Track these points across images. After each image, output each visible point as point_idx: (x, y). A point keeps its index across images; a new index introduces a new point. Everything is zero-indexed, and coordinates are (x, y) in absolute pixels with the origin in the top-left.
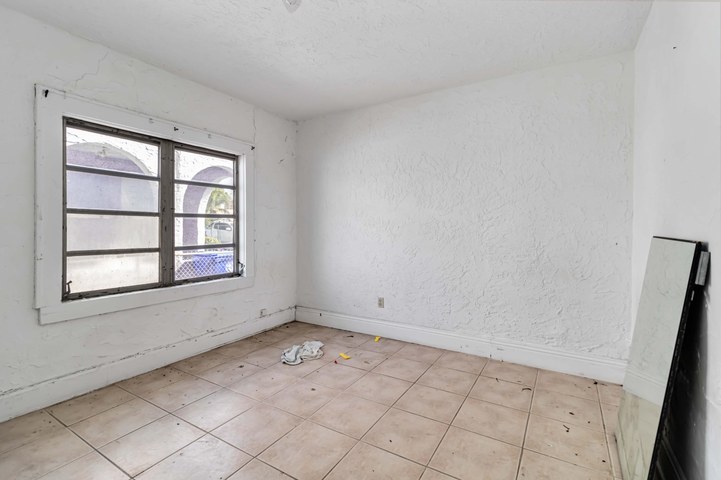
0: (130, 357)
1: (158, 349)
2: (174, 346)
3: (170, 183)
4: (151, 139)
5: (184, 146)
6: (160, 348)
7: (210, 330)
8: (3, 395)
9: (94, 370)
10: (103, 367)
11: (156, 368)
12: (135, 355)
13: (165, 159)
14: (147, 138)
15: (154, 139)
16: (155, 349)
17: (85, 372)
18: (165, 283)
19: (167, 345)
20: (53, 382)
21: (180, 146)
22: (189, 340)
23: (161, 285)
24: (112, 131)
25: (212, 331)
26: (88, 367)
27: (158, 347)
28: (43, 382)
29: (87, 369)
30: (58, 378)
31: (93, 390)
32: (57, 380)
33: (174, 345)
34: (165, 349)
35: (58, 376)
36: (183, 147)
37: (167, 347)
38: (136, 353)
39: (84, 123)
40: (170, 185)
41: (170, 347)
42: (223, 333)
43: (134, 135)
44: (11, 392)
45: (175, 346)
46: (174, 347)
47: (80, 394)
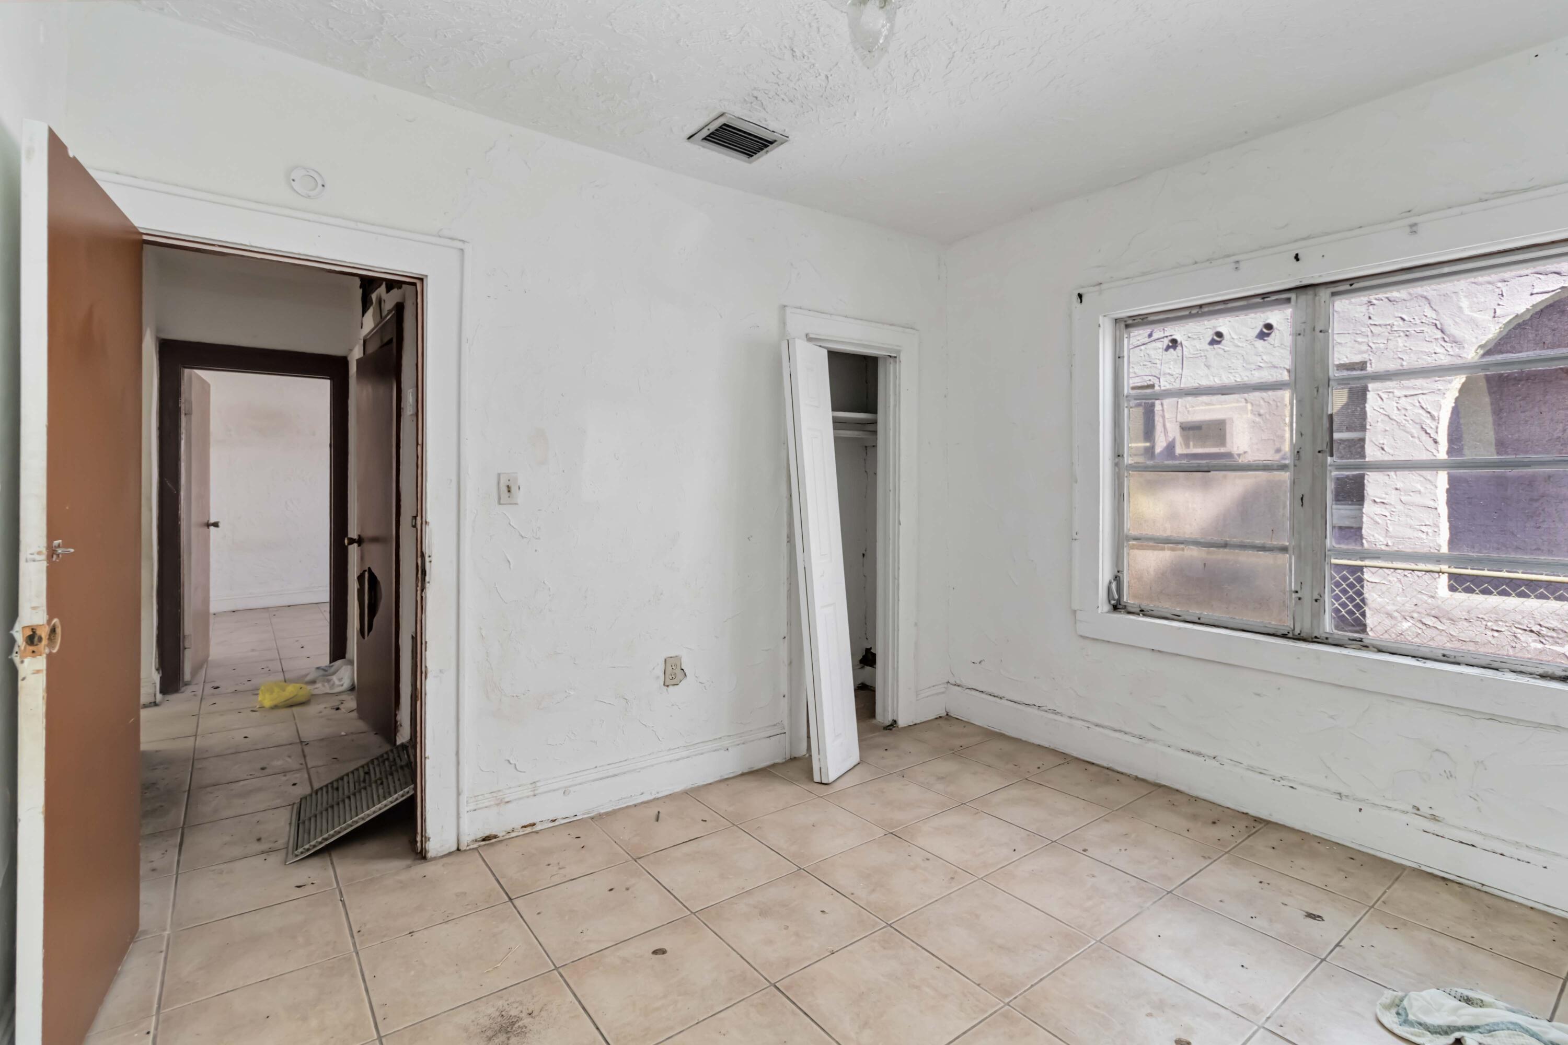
0: (1199, 754)
1: (1255, 771)
2: (1292, 787)
3: (1316, 390)
4: (1266, 300)
5: (1357, 283)
6: (1261, 773)
7: (1424, 810)
8: (1046, 711)
9: (1137, 741)
10: (1150, 745)
11: (1245, 811)
12: (1208, 756)
13: (1302, 334)
14: (1259, 300)
15: (1274, 298)
16: (1250, 768)
17: (1127, 738)
18: (1299, 632)
19: (1280, 776)
20: (1088, 727)
21: (1346, 287)
22: (1341, 797)
23: (1289, 633)
24: (1190, 313)
25: (1434, 818)
26: (1136, 733)
27: (1259, 768)
28: (1082, 720)
29: (1131, 733)
30: (1097, 725)
31: (1135, 774)
32: (1094, 727)
33: (1295, 787)
34: (1269, 780)
35: (1099, 722)
36: (1356, 286)
37: (1274, 780)
38: (1214, 754)
39: (1147, 318)
40: (1316, 393)
41: (1282, 782)
42: (1473, 846)
43: (1231, 305)
44: (1052, 713)
45: (1295, 789)
46: (1291, 789)
47: (1119, 769)
